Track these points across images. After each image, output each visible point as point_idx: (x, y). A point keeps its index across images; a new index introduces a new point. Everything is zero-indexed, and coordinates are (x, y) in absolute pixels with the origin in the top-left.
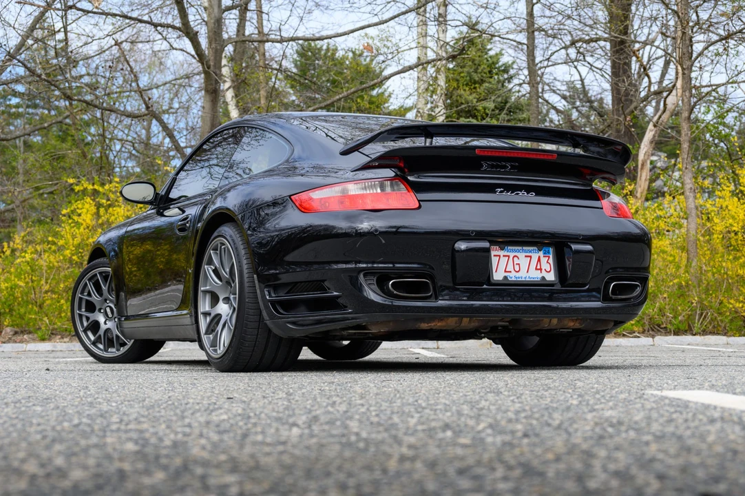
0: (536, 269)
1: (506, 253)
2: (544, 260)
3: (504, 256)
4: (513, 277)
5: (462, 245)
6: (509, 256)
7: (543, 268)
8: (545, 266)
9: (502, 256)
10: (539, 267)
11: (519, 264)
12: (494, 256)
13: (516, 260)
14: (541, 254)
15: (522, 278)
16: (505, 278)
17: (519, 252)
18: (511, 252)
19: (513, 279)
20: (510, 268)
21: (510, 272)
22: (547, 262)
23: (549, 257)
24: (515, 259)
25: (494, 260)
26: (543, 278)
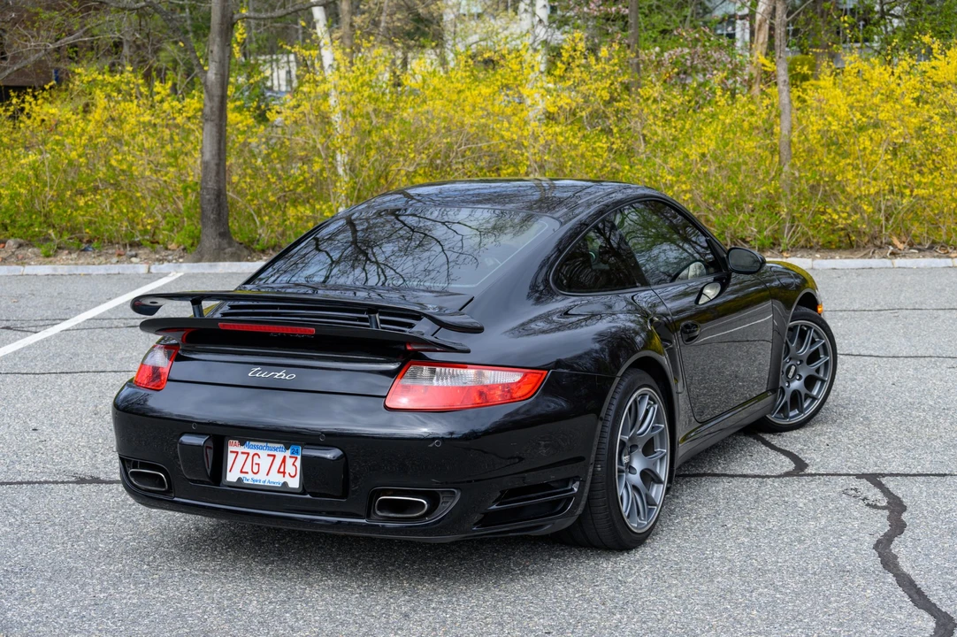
0: (279, 472)
1: (246, 450)
2: (289, 461)
3: (242, 453)
4: (249, 479)
5: (187, 440)
6: (248, 454)
7: (287, 471)
8: (290, 469)
9: (240, 453)
11: (259, 464)
12: (232, 452)
13: (256, 460)
14: (288, 453)
15: (259, 481)
16: (239, 479)
17: (262, 449)
18: (250, 448)
19: (250, 482)
20: (247, 468)
21: (247, 473)
22: (293, 464)
23: (296, 458)
24: (256, 457)
25: (231, 457)
26: (285, 484)
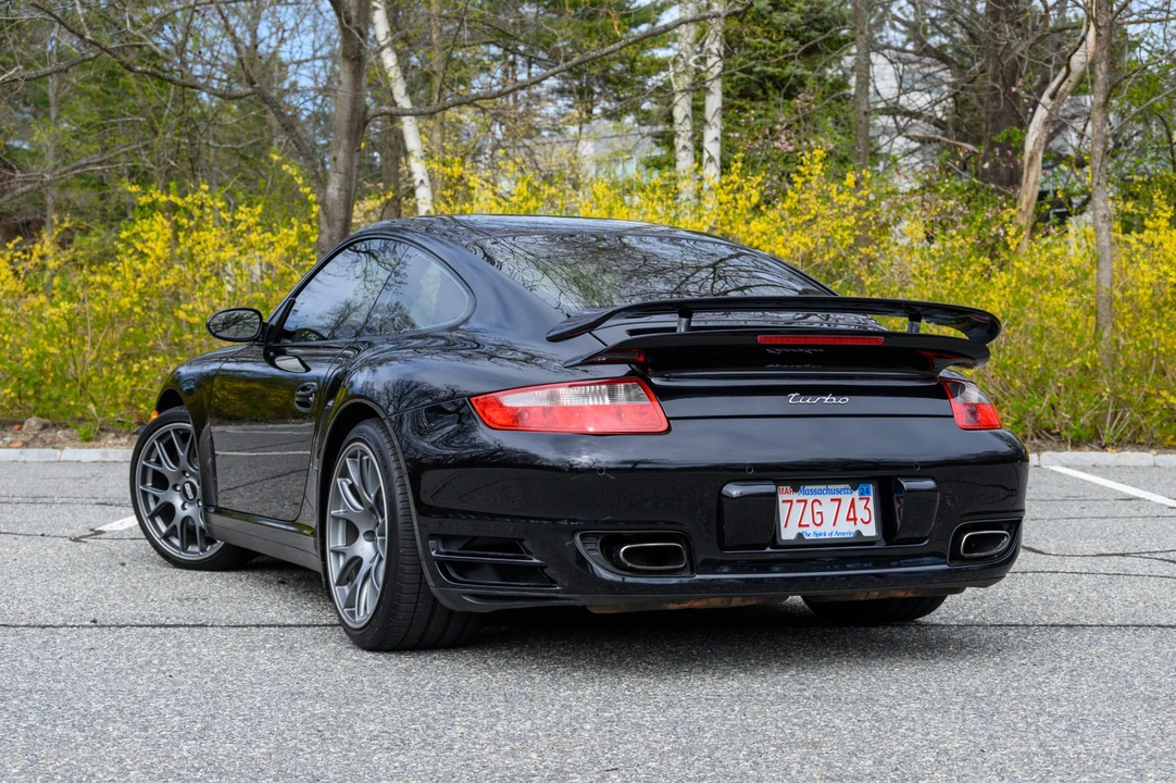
0: (848, 519)
1: (802, 497)
2: (860, 505)
3: (798, 501)
4: (811, 533)
5: (734, 490)
6: (805, 501)
7: (859, 517)
8: (862, 514)
9: (795, 502)
10: (852, 516)
11: (821, 513)
12: (784, 501)
13: (817, 508)
14: (856, 495)
15: (825, 534)
16: (800, 535)
17: (822, 493)
18: (809, 494)
19: (812, 537)
20: (807, 520)
21: (808, 526)
22: (865, 507)
23: (868, 499)
24: (816, 505)
25: (783, 509)
26: (859, 533)
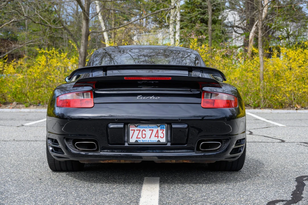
0: (155, 136)
1: (139, 129)
2: (160, 132)
3: (137, 130)
4: (141, 140)
5: (111, 126)
6: (140, 130)
7: (159, 136)
8: (160, 134)
9: (136, 130)
10: (157, 135)
11: (145, 134)
12: (131, 130)
13: (144, 132)
14: (159, 129)
15: (146, 141)
16: (136, 141)
17: (146, 127)
18: (141, 127)
19: (141, 142)
20: (140, 136)
21: (140, 138)
22: (162, 133)
23: (163, 130)
24: (144, 131)
25: (131, 133)
26: (159, 141)
